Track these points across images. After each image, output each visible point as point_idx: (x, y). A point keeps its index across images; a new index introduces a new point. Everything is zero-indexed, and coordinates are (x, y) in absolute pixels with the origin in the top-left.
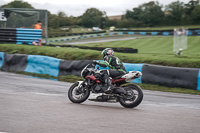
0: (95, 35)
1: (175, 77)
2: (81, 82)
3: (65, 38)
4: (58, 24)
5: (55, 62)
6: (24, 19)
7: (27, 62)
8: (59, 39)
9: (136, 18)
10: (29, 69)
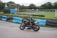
0: (33, 12)
1: (55, 24)
2: (23, 24)
3: (24, 12)
4: (22, 8)
5: (21, 19)
6: (12, 7)
7: (13, 19)
8: (22, 12)
9: (44, 7)
10: (14, 21)
